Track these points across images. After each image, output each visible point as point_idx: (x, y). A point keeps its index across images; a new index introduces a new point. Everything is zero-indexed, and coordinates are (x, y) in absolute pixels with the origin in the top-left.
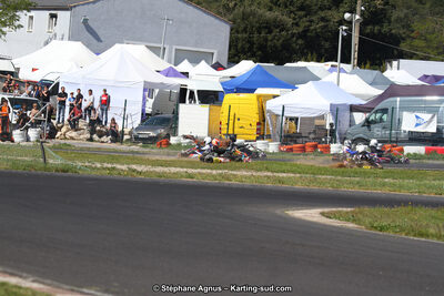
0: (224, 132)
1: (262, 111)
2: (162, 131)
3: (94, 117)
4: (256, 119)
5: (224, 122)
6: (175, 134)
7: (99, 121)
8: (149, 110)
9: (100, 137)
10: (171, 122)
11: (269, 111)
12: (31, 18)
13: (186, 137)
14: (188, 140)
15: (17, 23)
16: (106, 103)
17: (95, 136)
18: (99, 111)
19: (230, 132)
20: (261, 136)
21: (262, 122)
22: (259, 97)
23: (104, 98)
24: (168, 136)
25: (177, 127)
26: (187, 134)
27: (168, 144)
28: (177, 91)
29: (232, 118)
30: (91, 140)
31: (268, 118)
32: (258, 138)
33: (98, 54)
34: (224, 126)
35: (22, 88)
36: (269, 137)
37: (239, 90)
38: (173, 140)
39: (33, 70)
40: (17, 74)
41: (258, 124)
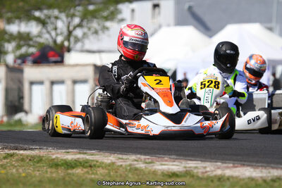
12: (133, 11)
15: (120, 17)
33: (211, 36)
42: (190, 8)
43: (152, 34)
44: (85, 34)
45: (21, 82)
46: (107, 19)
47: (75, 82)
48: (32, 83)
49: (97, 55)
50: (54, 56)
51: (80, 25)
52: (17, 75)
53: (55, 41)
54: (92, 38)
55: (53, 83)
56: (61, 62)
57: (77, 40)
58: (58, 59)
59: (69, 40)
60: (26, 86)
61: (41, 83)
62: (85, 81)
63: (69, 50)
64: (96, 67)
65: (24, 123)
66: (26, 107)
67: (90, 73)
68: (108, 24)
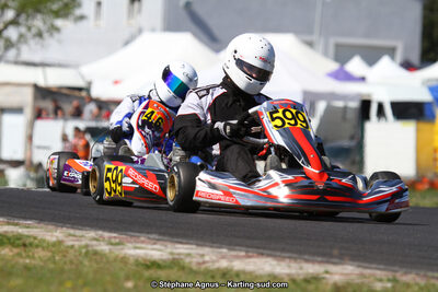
12: (99, 4)
15: (78, 12)
25: (362, 161)
28: (354, 104)
33: (218, 51)
39: (116, 82)
40: (88, 90)
42: (188, 6)
43: (127, 43)
44: (21, 36)
46: (57, 14)
47: (3, 111)
49: (39, 71)
51: (14, 22)
54: (32, 42)
57: (10, 45)
62: (19, 110)
64: (37, 88)
67: (26, 98)
68: (59, 23)
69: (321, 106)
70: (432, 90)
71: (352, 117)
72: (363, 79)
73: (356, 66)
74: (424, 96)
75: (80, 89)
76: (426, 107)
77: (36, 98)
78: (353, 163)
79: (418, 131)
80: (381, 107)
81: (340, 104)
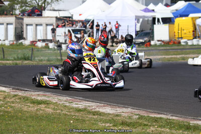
0: (177, 36)
1: (195, 25)
2: (146, 39)
3: (113, 35)
4: (192, 29)
5: (176, 31)
6: (153, 40)
7: (115, 37)
8: (138, 29)
9: (117, 44)
10: (150, 34)
11: (198, 25)
13: (158, 41)
14: (160, 42)
16: (117, 27)
17: (114, 44)
18: (115, 32)
19: (180, 36)
20: (195, 37)
21: (195, 31)
22: (192, 18)
23: (117, 26)
24: (149, 41)
25: (153, 36)
26: (159, 39)
27: (150, 45)
28: (151, 19)
29: (180, 29)
30: (112, 46)
31: (197, 28)
32: (194, 38)
33: (110, 4)
34: (176, 34)
35: (76, 24)
36: (199, 37)
37: (181, 16)
38: (152, 43)
39: (80, 15)
40: (72, 17)
41: (193, 31)
43: (83, 2)
45: (22, 24)
47: (47, 25)
48: (27, 25)
49: (57, 12)
50: (37, 12)
52: (21, 21)
53: (38, 4)
54: (55, 3)
55: (37, 25)
56: (41, 15)
57: (48, 4)
58: (40, 13)
59: (45, 4)
60: (25, 26)
61: (31, 25)
62: (52, 25)
63: (44, 9)
64: (56, 17)
65: (24, 44)
66: (25, 36)
67: (54, 21)
69: (141, 20)
70: (173, 13)
71: (150, 23)
72: (153, 10)
73: (151, 6)
74: (171, 16)
75: (69, 17)
76: (172, 19)
77: (56, 21)
78: (151, 37)
79: (169, 26)
80: (158, 19)
81: (147, 19)
